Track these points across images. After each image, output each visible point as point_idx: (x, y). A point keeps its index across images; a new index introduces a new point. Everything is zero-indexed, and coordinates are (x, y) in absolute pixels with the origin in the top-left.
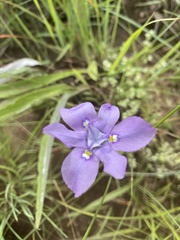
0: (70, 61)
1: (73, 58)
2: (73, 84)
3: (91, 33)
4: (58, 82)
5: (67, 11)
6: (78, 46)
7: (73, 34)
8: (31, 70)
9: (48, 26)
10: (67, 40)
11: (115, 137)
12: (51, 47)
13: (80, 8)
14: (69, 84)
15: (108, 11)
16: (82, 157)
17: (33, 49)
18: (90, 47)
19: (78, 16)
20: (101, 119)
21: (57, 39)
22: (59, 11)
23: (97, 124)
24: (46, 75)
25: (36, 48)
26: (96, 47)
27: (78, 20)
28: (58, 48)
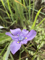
3: (24, 16)
5: (15, 9)
6: (19, 22)
7: (17, 17)
9: (8, 14)
10: (15, 19)
13: (19, 8)
15: (30, 8)
16: (17, 43)
18: (24, 22)
19: (19, 10)
21: (11, 19)
22: (12, 10)
27: (19, 12)
28: (11, 23)
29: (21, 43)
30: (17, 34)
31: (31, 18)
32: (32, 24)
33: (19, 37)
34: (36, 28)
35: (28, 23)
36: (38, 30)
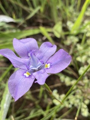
0: (41, 21)
1: (43, 19)
2: (40, 40)
4: (28, 37)
8: (7, 26)
11: (49, 65)
12: (26, 8)
14: (37, 40)
16: (23, 75)
17: (11, 9)
20: (41, 52)
23: (38, 55)
24: (19, 31)
25: (13, 9)
26: (64, 10)
29: (33, 77)
30: (28, 52)
31: (76, 2)
32: (77, 17)
33: (31, 61)
34: (84, 28)
35: (68, 14)
36: (86, 33)
